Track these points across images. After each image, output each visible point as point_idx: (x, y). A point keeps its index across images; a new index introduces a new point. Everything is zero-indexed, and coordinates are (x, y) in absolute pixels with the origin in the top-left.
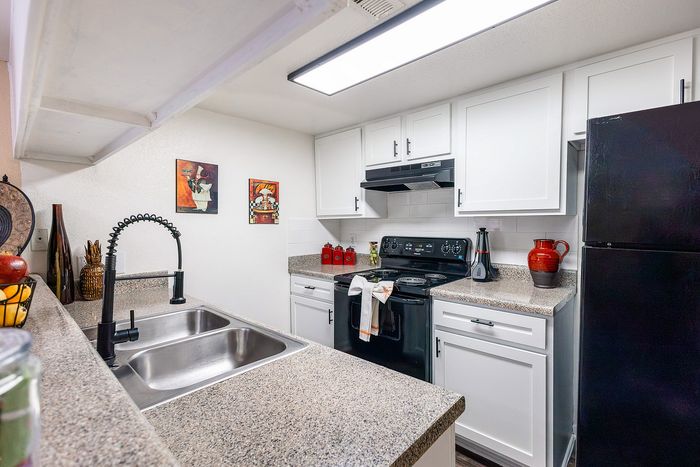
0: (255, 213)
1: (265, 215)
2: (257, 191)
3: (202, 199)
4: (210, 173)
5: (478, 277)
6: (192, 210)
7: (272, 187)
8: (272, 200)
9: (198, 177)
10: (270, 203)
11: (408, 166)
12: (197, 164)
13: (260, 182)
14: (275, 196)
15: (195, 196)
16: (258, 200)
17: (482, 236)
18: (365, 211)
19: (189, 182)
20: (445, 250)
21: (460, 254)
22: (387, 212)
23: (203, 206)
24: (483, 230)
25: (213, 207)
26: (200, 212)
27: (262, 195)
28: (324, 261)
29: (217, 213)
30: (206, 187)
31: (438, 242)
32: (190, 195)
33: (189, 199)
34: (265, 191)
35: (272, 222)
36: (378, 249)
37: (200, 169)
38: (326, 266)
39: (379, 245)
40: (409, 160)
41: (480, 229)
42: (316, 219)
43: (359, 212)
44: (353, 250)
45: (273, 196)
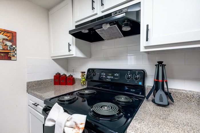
5: (161, 103)
7: (8, 35)
8: (9, 44)
10: (6, 45)
11: (103, 16)
17: (160, 68)
18: (75, 52)
20: (128, 78)
21: (140, 81)
22: (91, 54)
24: (160, 63)
28: (56, 83)
31: (122, 72)
35: (9, 59)
36: (85, 76)
38: (56, 86)
39: (86, 73)
40: (103, 12)
41: (158, 62)
42: (51, 58)
43: (71, 53)
44: (72, 76)
45: (10, 41)
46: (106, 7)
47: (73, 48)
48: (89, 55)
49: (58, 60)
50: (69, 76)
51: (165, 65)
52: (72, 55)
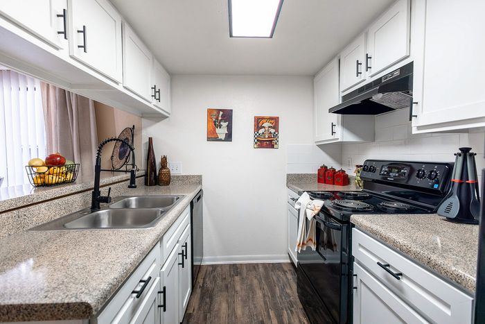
0: (258, 140)
1: (266, 141)
2: (260, 125)
3: (222, 132)
4: (227, 116)
6: (216, 139)
7: (273, 121)
8: (273, 131)
9: (220, 118)
10: (271, 133)
11: (371, 83)
12: (219, 111)
13: (263, 118)
14: (276, 127)
15: (218, 130)
16: (261, 131)
18: (342, 135)
19: (215, 122)
23: (223, 137)
25: (229, 137)
26: (221, 140)
27: (264, 127)
28: (320, 181)
29: (231, 141)
30: (224, 124)
32: (215, 130)
33: (214, 132)
34: (266, 125)
35: (272, 147)
37: (221, 113)
40: (372, 77)
41: (460, 149)
42: (315, 144)
43: (336, 136)
44: (344, 172)
45: (274, 128)
46: (373, 71)
47: (339, 129)
48: (371, 138)
49: (324, 147)
50: (339, 171)
51: (475, 154)
52: (338, 139)
